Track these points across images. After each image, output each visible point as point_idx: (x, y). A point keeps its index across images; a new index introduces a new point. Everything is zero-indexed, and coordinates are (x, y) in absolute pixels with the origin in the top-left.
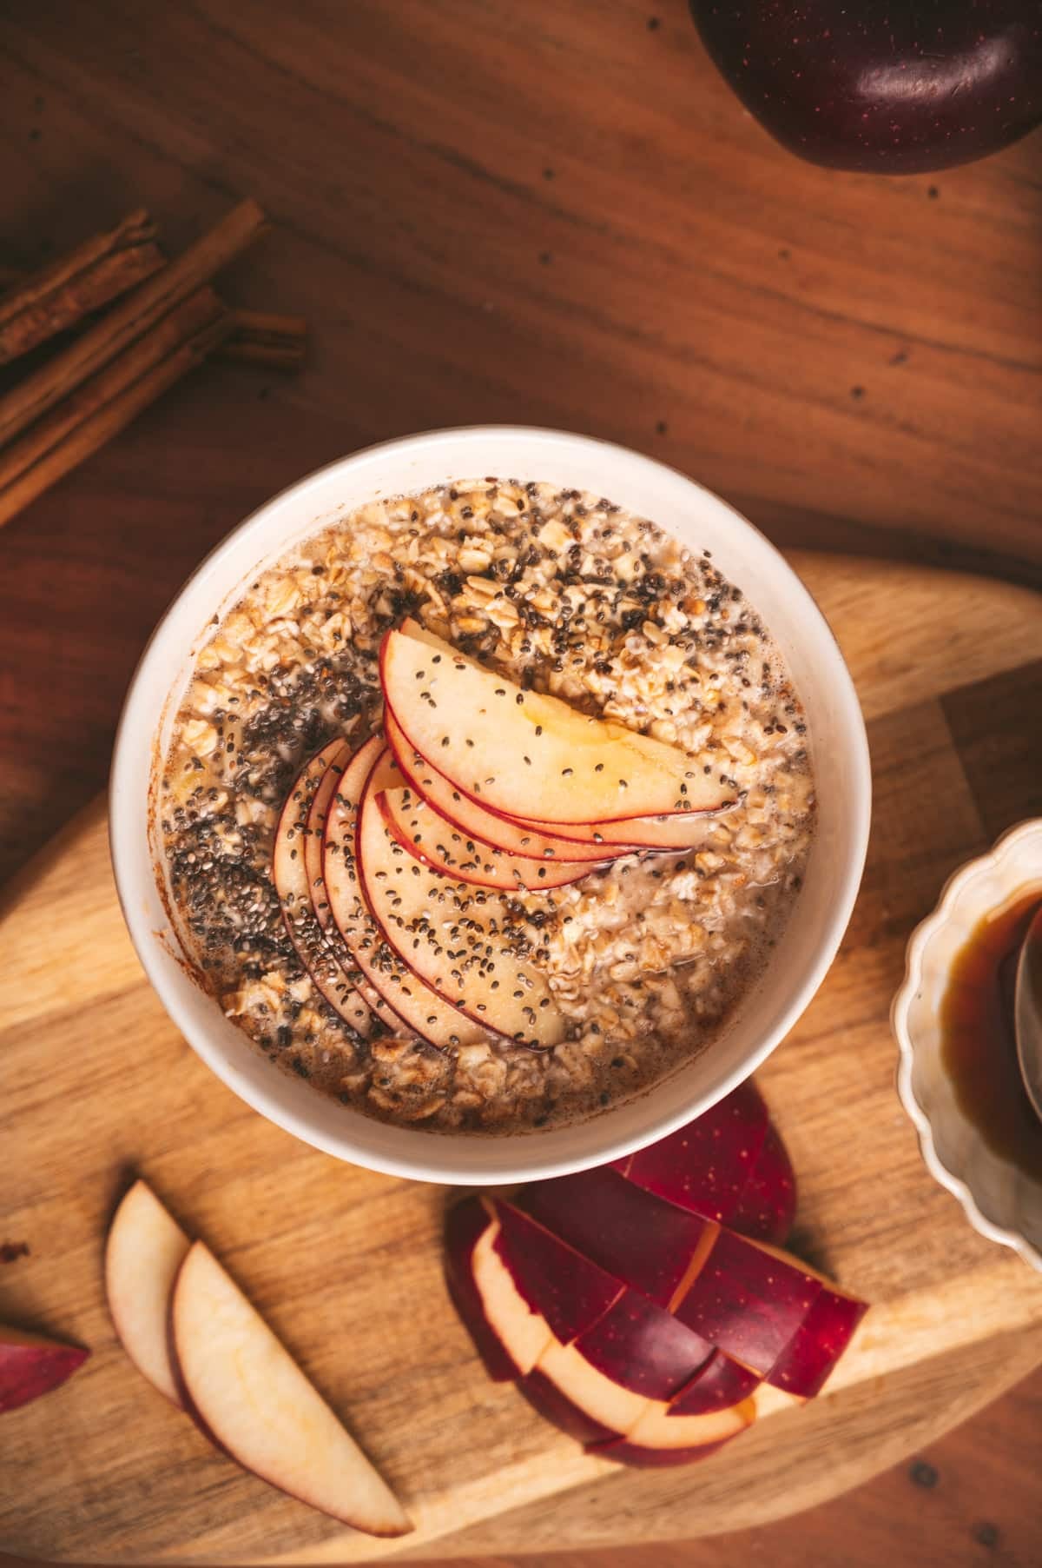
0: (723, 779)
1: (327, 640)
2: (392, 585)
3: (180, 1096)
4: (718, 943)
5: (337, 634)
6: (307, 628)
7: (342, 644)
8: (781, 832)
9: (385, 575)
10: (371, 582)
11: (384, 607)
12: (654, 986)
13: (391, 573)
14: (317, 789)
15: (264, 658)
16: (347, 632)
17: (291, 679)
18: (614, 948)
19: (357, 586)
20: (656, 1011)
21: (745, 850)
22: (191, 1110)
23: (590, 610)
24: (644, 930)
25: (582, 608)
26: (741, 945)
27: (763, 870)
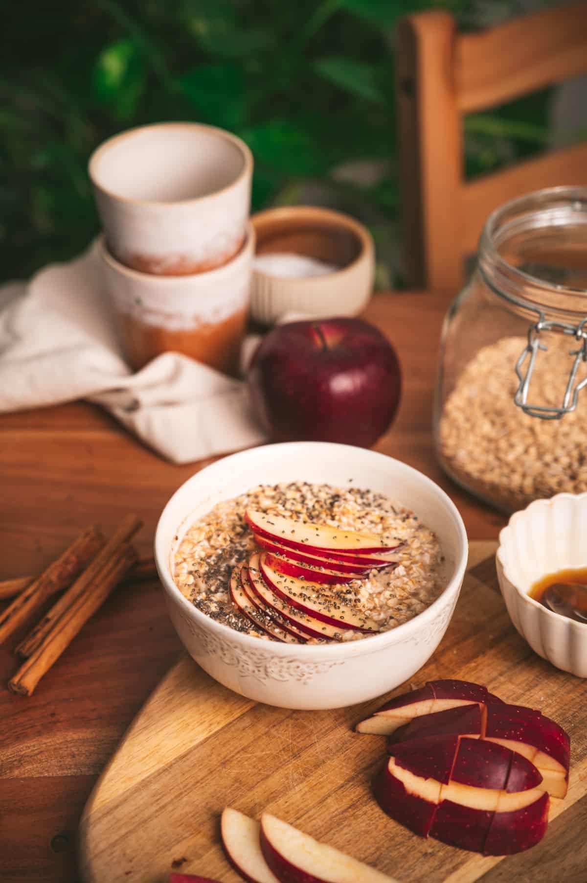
0: (395, 538)
1: (222, 543)
2: (239, 523)
3: (228, 782)
4: (424, 583)
5: (225, 539)
6: (212, 542)
7: (228, 543)
8: (427, 547)
9: (234, 520)
10: (231, 523)
11: (239, 529)
12: (407, 601)
13: (236, 518)
14: (241, 574)
15: (200, 553)
16: (228, 538)
17: (213, 558)
18: (384, 595)
19: (225, 524)
20: (412, 608)
21: (416, 555)
22: (237, 784)
23: (317, 506)
24: (393, 587)
25: (314, 506)
26: (433, 582)
27: (427, 559)
